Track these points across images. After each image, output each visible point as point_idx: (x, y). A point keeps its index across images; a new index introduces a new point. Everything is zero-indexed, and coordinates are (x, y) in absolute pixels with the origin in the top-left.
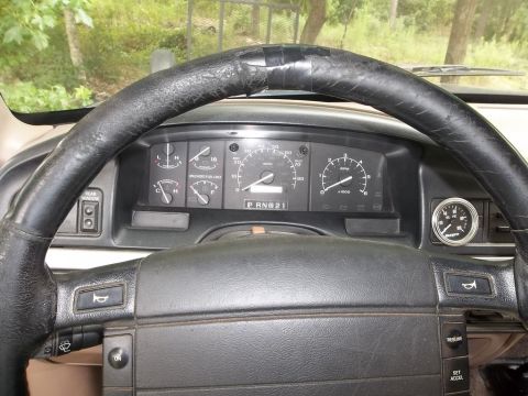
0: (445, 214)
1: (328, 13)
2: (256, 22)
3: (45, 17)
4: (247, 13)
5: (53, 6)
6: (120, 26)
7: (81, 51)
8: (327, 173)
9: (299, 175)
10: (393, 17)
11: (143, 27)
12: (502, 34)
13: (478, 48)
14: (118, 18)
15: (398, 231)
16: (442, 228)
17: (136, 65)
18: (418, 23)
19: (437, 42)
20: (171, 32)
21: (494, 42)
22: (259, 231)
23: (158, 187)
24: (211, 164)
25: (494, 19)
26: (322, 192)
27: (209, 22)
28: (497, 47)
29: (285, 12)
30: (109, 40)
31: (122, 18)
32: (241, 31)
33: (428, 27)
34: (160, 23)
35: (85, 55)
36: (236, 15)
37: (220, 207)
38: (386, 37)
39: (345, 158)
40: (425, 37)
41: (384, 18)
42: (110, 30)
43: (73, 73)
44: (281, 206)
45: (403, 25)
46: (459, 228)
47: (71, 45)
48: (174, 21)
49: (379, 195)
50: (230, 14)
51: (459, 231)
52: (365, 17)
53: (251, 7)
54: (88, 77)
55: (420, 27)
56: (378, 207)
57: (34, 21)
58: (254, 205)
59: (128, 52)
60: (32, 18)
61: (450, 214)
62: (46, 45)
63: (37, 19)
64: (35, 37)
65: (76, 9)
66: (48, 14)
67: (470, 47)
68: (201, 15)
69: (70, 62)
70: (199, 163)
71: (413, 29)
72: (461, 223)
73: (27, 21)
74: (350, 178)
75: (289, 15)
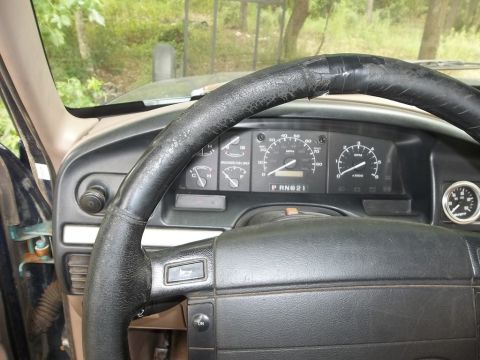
0: (454, 195)
1: (310, 8)
2: (244, 18)
3: (63, 16)
4: (235, 8)
5: (69, 6)
6: (123, 22)
7: (89, 45)
8: (342, 159)
9: (318, 161)
10: (370, 10)
11: (143, 23)
12: (471, 25)
13: (448, 38)
14: (119, 15)
15: (409, 211)
16: (451, 208)
17: (139, 57)
18: (392, 16)
19: (410, 33)
20: (167, 27)
21: (463, 33)
22: (292, 211)
23: (194, 172)
24: (240, 152)
25: (463, 11)
26: (338, 176)
27: (202, 18)
28: (466, 37)
29: (270, 7)
30: (113, 35)
31: (124, 15)
32: (230, 25)
33: (402, 20)
34: (158, 19)
35: (92, 49)
36: (226, 10)
37: (247, 190)
38: (363, 29)
39: (359, 145)
40: (399, 28)
41: (361, 12)
42: (113, 26)
43: (82, 65)
44: (302, 189)
45: (378, 18)
46: (466, 208)
47: (80, 41)
48: (171, 17)
49: (388, 178)
50: (220, 10)
51: (467, 211)
52: (343, 11)
53: (239, 3)
54: (95, 70)
55: (394, 19)
56: (388, 189)
57: (53, 21)
58: (278, 188)
59: (129, 45)
60: (51, 18)
61: (458, 195)
62: (62, 41)
63: (56, 18)
64: (53, 35)
65: (89, 9)
66: (66, 13)
67: (441, 37)
68: (194, 12)
69: (80, 56)
70: (229, 151)
71: (388, 21)
72: (468, 204)
73: (47, 20)
74: (364, 163)
75: (274, 10)
